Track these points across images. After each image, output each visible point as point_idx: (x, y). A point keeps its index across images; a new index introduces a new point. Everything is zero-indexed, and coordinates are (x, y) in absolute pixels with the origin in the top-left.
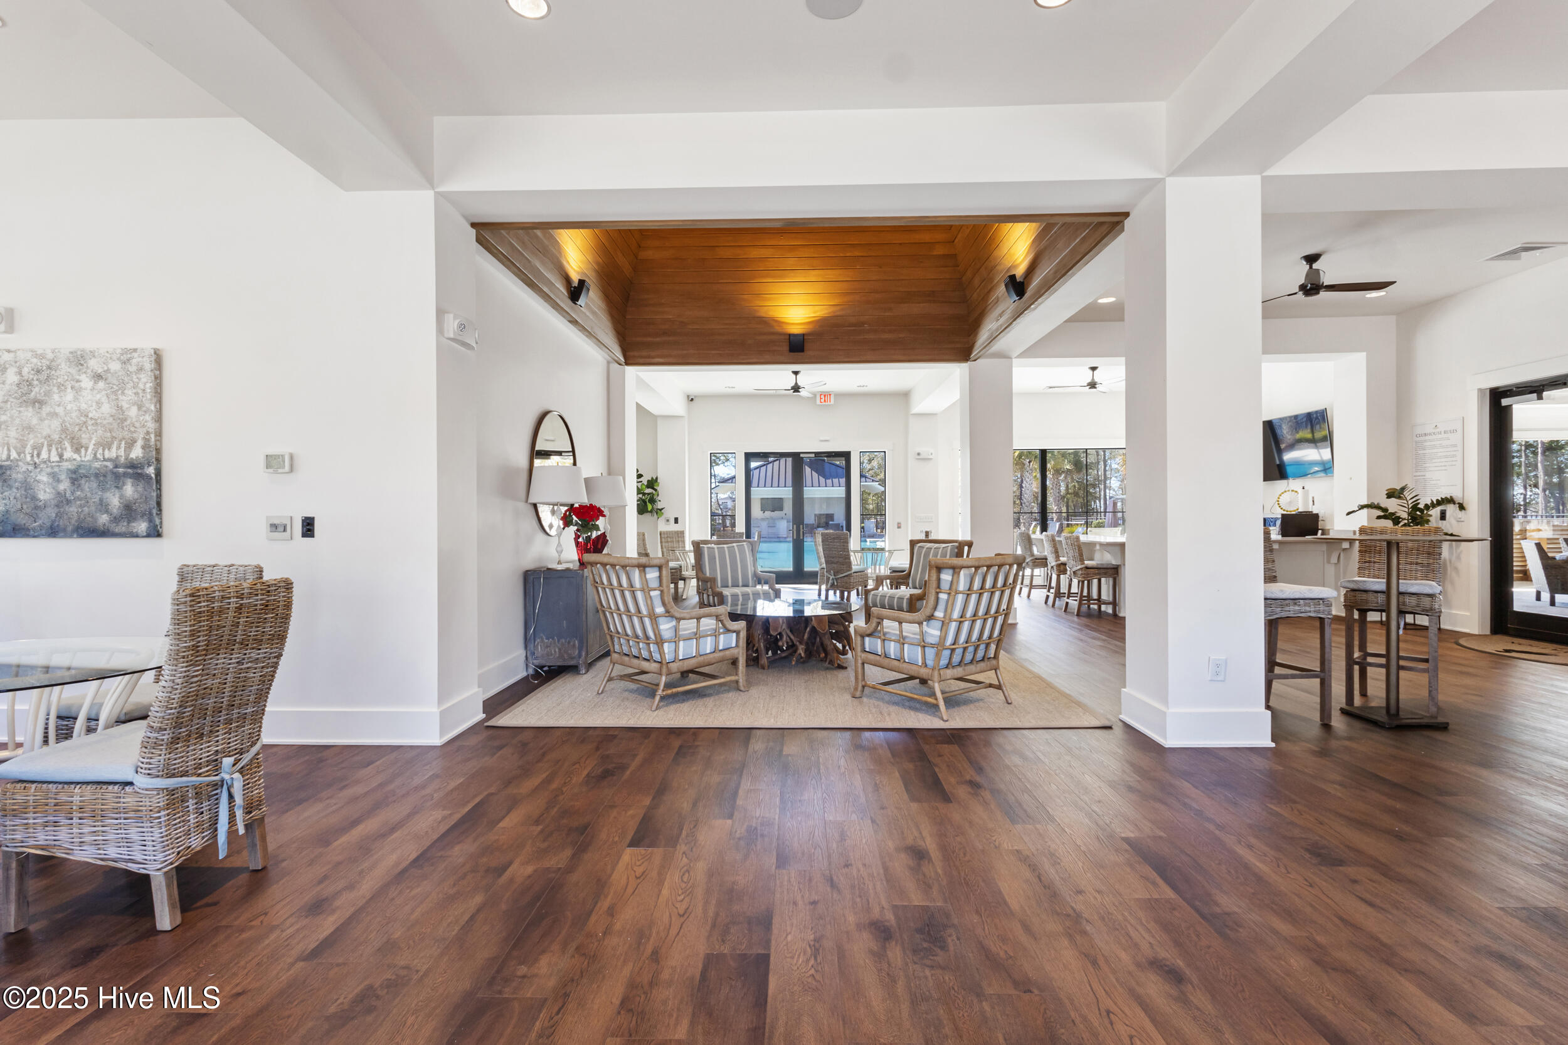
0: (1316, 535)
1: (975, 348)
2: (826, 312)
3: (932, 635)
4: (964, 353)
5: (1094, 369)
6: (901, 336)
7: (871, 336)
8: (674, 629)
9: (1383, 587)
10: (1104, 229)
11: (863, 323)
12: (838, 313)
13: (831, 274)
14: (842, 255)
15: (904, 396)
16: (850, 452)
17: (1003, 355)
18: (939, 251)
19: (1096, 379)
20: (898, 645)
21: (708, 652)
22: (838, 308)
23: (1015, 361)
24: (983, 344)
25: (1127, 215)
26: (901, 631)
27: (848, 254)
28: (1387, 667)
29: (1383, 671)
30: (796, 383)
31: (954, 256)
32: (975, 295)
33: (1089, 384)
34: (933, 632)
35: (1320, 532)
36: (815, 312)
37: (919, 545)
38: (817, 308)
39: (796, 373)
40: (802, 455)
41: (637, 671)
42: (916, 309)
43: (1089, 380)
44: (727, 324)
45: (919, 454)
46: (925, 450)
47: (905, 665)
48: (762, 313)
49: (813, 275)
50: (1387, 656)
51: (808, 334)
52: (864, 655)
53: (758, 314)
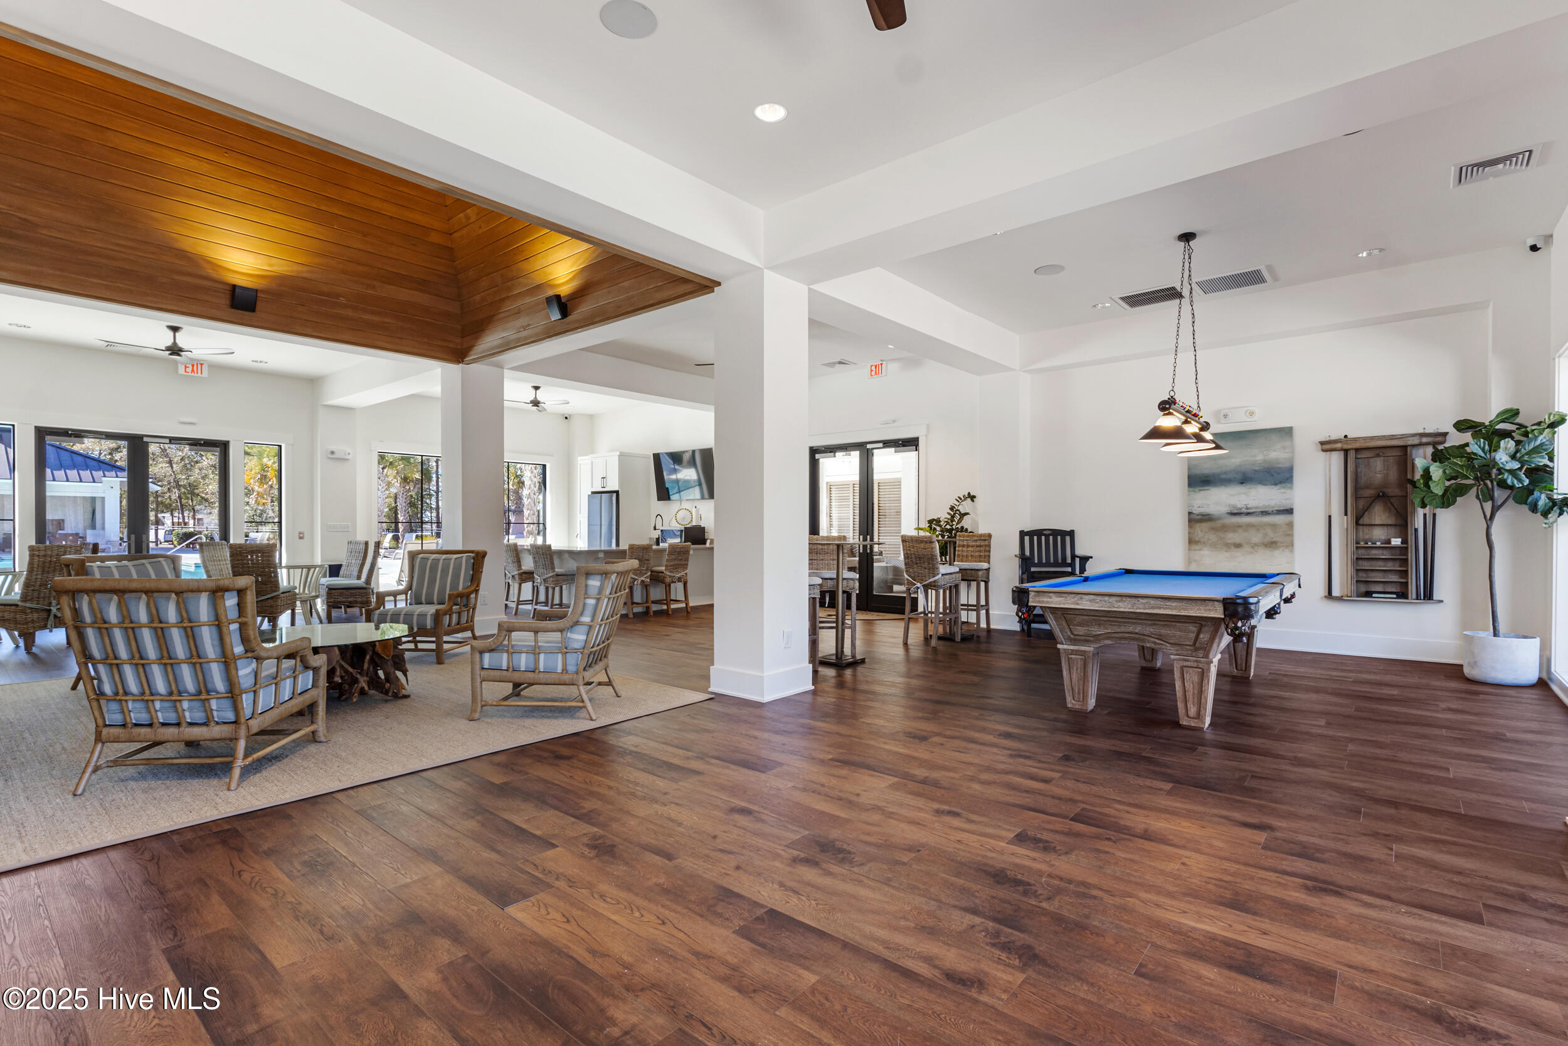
0: (705, 544)
1: (472, 352)
2: (288, 269)
3: (577, 641)
4: (458, 355)
5: (537, 388)
6: (386, 320)
7: (350, 313)
8: (253, 675)
9: (834, 576)
10: (688, 288)
11: (338, 296)
12: (305, 275)
13: (298, 225)
14: (314, 206)
15: (312, 383)
16: (228, 442)
17: (501, 366)
18: (434, 238)
19: (539, 399)
20: (532, 656)
21: (286, 699)
22: (305, 268)
23: (507, 373)
24: (484, 352)
25: (719, 284)
26: (536, 641)
27: (323, 208)
28: (836, 628)
29: (834, 630)
30: (175, 343)
31: (450, 250)
32: (478, 297)
33: (532, 402)
34: (578, 637)
35: (708, 541)
36: (270, 265)
37: (421, 556)
38: (274, 261)
39: (175, 329)
40: (145, 439)
41: (145, 744)
42: (405, 294)
43: (532, 398)
44: (118, 245)
45: (332, 453)
46: (340, 448)
47: (541, 675)
48: (186, 245)
49: (271, 218)
50: (837, 622)
51: (263, 291)
52: (484, 673)
53: (177, 245)
